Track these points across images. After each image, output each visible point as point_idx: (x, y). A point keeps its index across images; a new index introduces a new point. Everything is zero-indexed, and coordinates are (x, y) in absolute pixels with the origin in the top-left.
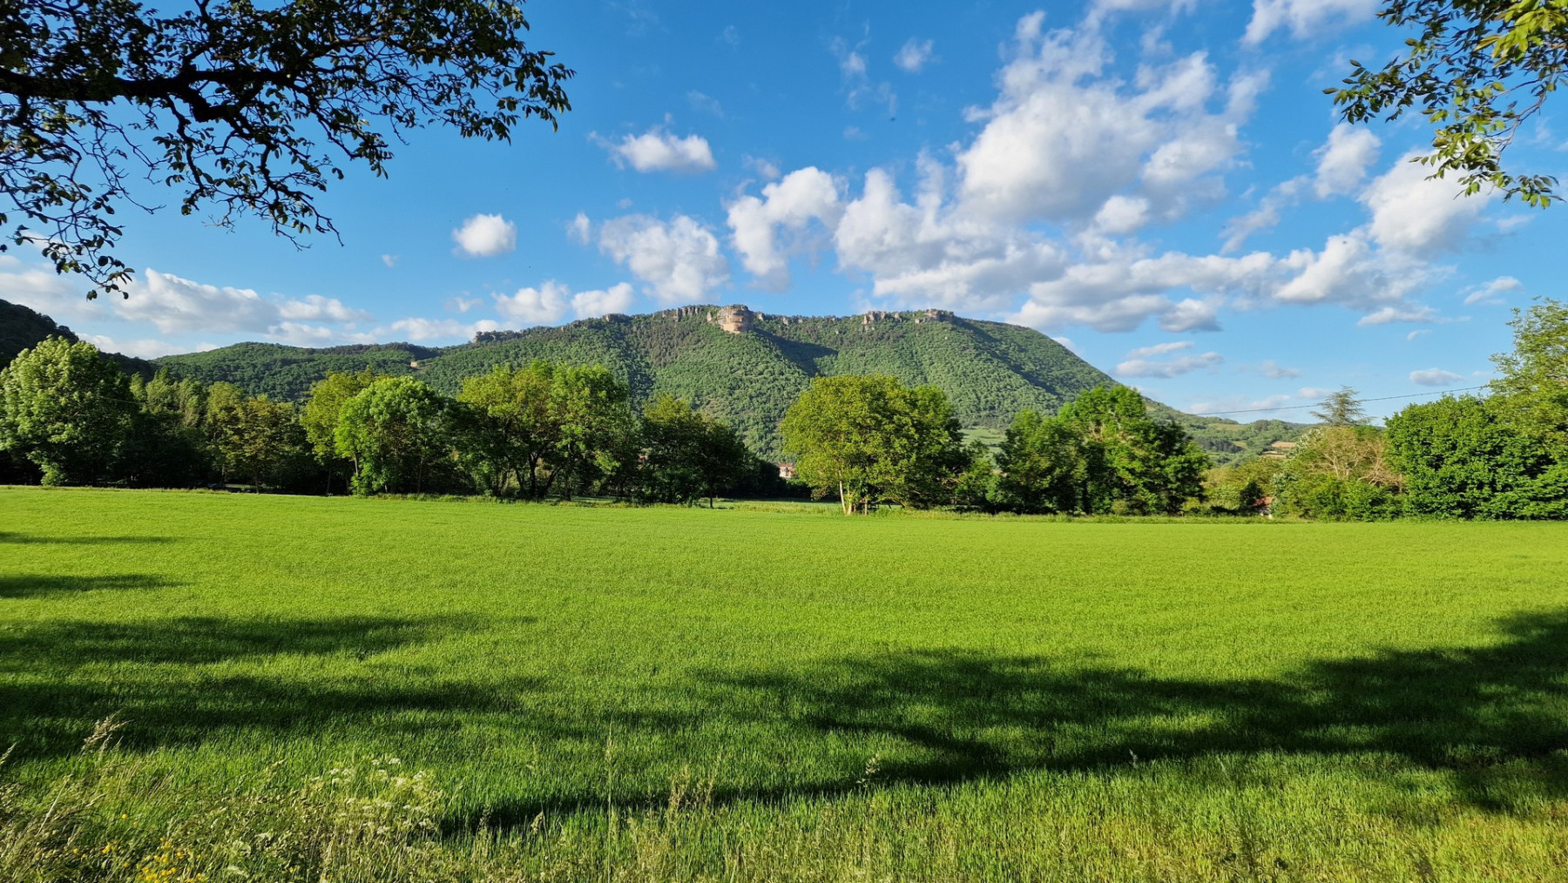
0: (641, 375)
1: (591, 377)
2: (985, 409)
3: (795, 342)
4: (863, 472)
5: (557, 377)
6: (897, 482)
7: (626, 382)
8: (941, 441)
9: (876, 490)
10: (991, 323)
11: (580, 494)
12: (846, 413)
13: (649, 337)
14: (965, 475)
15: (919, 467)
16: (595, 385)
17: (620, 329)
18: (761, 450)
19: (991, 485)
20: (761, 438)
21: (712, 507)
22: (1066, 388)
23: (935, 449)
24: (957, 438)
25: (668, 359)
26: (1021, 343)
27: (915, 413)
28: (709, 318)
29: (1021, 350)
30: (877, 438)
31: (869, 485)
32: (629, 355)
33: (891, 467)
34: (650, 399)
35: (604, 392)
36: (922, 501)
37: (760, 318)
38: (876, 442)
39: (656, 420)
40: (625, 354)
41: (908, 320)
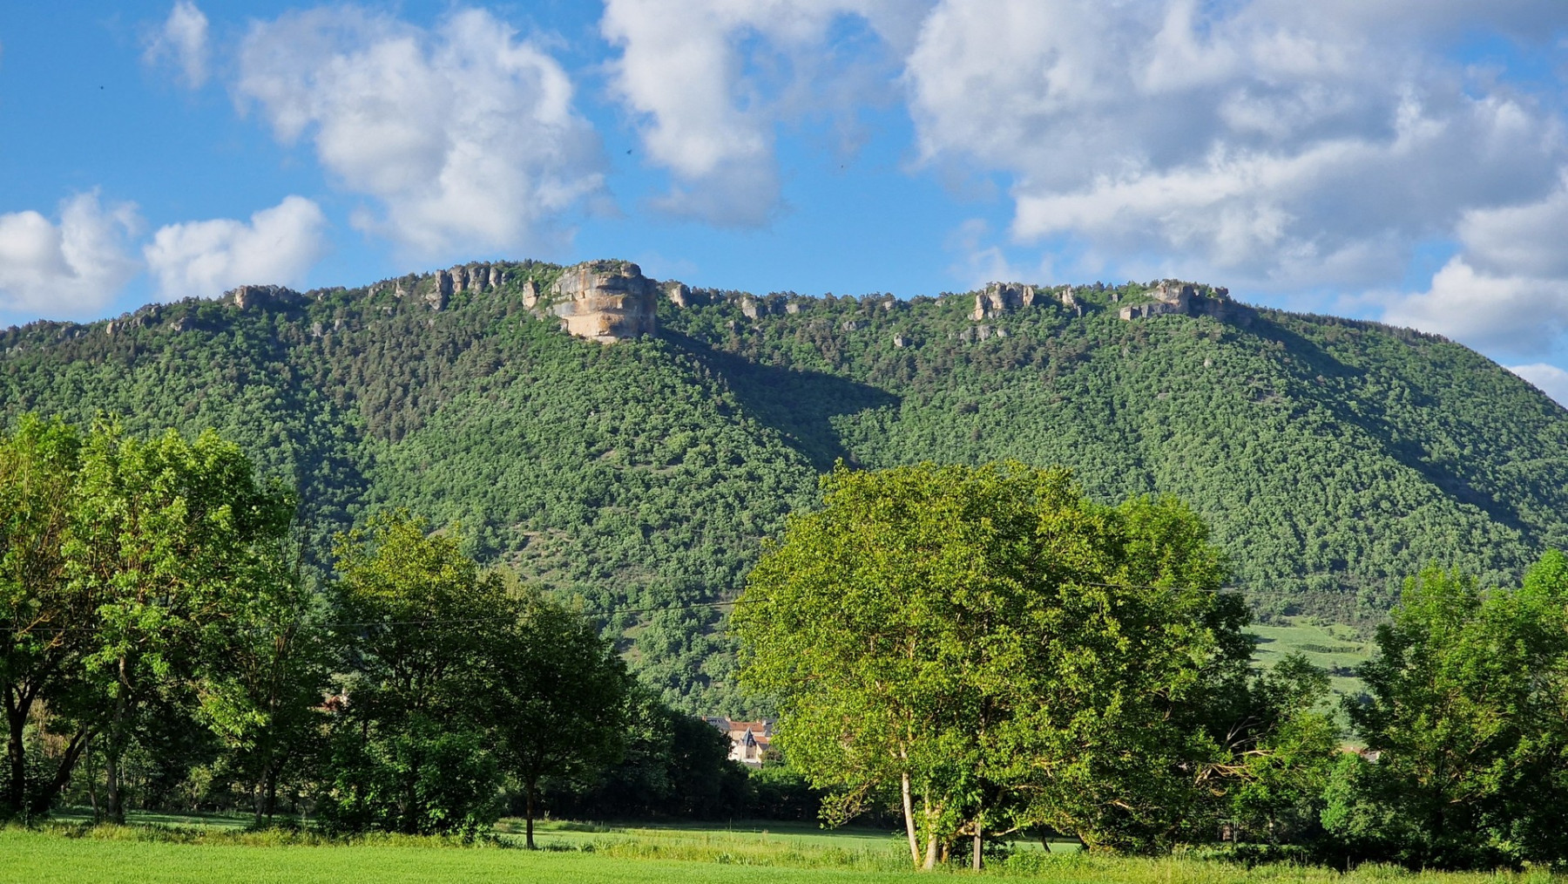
0: (332, 461)
1: (191, 463)
2: (1319, 568)
3: (776, 368)
4: (967, 747)
5: (91, 465)
6: (1069, 773)
7: (291, 482)
8: (1194, 656)
9: (1008, 800)
10: (1333, 321)
11: (152, 805)
12: (923, 575)
13: (355, 353)
14: (1262, 755)
15: (1132, 732)
16: (202, 491)
17: (274, 331)
18: (674, 681)
19: (1337, 784)
20: (675, 647)
21: (531, 845)
22: (1547, 511)
23: (1177, 684)
24: (1239, 649)
25: (410, 414)
26: (1419, 380)
27: (1120, 578)
28: (529, 299)
29: (1420, 400)
30: (1009, 647)
31: (984, 782)
32: (300, 406)
33: (1051, 731)
34: (355, 532)
35: (225, 509)
36: (1137, 829)
37: (676, 297)
38: (1007, 661)
39: (371, 591)
40: (290, 401)
41: (1098, 309)
